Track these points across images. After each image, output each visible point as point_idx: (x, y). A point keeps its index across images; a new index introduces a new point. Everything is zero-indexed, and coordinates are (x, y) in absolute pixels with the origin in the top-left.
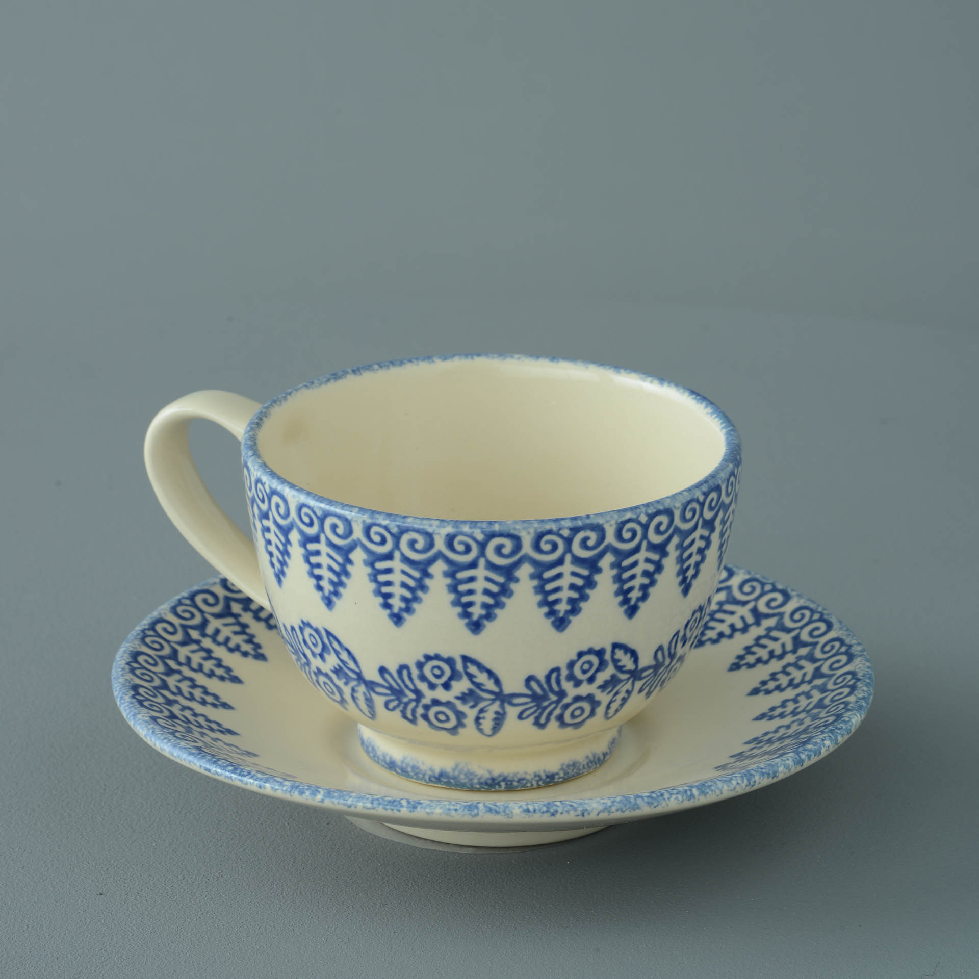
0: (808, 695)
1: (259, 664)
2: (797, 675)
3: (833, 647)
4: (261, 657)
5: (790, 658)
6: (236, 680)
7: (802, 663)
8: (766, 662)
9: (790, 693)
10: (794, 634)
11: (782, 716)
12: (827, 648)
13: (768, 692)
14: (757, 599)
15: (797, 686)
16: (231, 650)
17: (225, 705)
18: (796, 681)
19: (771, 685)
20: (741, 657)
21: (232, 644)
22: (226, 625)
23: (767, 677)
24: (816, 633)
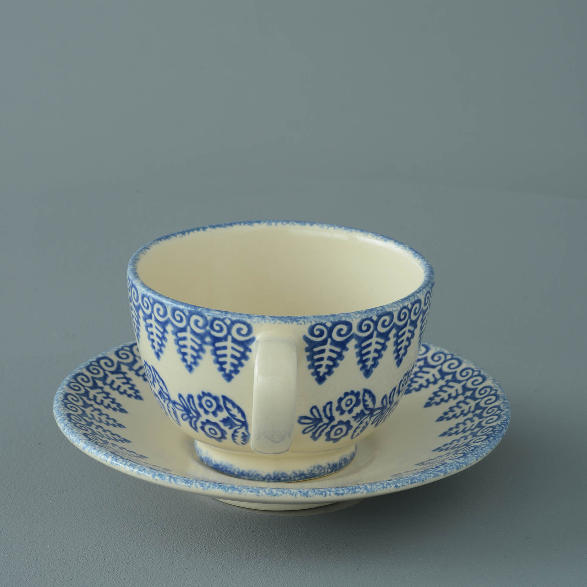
0: (472, 420)
1: (138, 401)
2: (465, 408)
3: (486, 391)
4: (139, 397)
5: (461, 398)
6: (123, 411)
7: (468, 400)
8: (447, 401)
9: (461, 419)
10: (463, 383)
11: (457, 433)
12: (483, 392)
13: (449, 419)
14: (442, 364)
15: (465, 415)
16: (121, 393)
17: (120, 425)
18: (465, 412)
19: (450, 415)
20: (431, 399)
21: (122, 390)
22: (118, 378)
23: (447, 410)
24: (476, 383)
